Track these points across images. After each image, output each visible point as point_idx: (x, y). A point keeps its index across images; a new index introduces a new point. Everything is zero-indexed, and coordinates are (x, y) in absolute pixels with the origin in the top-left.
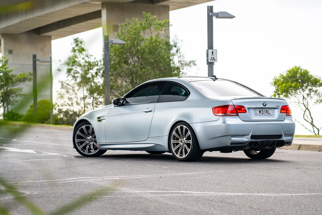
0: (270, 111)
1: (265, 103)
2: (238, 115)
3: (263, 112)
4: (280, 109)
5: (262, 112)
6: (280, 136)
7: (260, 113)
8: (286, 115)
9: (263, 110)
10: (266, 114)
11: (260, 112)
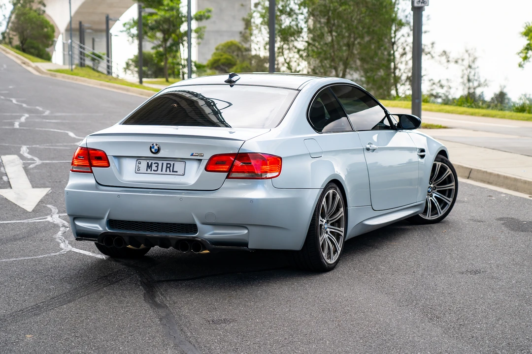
0: (178, 166)
1: (156, 147)
2: (92, 172)
3: (157, 167)
4: (204, 163)
5: (154, 167)
6: (193, 228)
7: (149, 170)
8: (228, 177)
9: (160, 163)
10: (164, 172)
11: (149, 167)
